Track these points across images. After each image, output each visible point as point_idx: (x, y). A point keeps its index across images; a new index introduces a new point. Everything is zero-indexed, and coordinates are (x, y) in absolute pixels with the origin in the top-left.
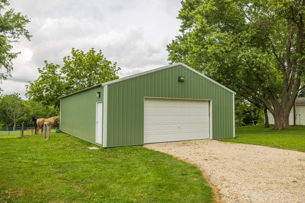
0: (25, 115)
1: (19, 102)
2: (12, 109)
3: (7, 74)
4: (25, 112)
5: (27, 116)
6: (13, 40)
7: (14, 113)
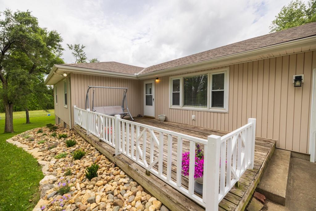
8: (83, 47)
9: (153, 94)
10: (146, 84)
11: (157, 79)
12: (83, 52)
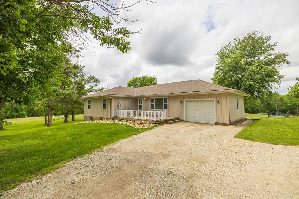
0: (284, 106)
1: (279, 97)
2: (274, 102)
3: (278, 86)
4: (284, 104)
5: (285, 106)
6: (279, 68)
7: (276, 104)
8: (83, 67)
9: (143, 104)
10: (139, 100)
11: (145, 98)
12: (83, 70)
